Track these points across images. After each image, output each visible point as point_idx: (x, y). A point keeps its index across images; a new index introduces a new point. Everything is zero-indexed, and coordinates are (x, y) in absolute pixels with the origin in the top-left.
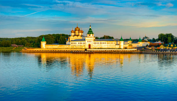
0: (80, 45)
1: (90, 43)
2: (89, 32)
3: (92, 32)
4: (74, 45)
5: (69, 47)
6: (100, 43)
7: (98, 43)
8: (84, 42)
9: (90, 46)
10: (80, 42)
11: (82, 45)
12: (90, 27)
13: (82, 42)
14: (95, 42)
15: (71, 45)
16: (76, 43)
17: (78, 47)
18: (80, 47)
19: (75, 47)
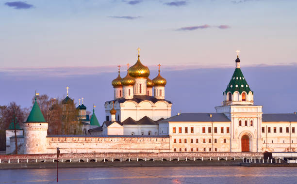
0: (207, 136)
1: (249, 130)
2: (233, 82)
3: (244, 82)
4: (184, 136)
5: (166, 146)
6: (284, 130)
7: (278, 130)
8: (225, 125)
9: (246, 139)
10: (207, 125)
11: (218, 136)
12: (239, 65)
13: (219, 125)
14: (266, 125)
15: (173, 137)
16: (192, 129)
17: (201, 146)
18: (207, 146)
19: (188, 146)
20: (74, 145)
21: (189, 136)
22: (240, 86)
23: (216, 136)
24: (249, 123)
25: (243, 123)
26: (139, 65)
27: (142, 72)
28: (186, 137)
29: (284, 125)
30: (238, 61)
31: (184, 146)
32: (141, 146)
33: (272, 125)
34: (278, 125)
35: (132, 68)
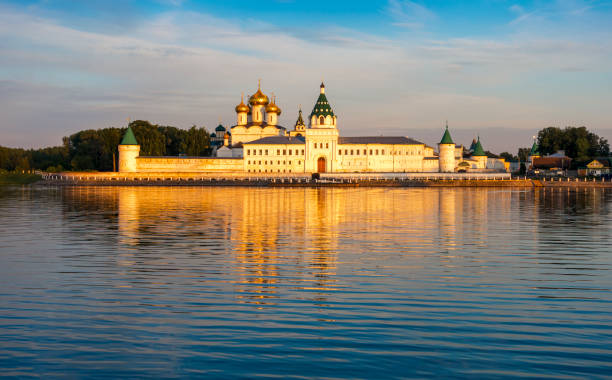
0: (282, 158)
1: (325, 153)
2: (317, 106)
3: (328, 107)
4: (258, 158)
5: (239, 167)
6: (362, 152)
7: (355, 152)
8: (300, 147)
9: (322, 160)
10: (281, 147)
11: (293, 158)
12: (323, 91)
13: (294, 147)
14: (344, 147)
15: (247, 159)
16: (267, 151)
17: (275, 167)
18: (282, 167)
19: (263, 168)
21: (263, 158)
22: (324, 110)
23: (290, 158)
24: (324, 146)
25: (318, 146)
26: (260, 95)
27: (261, 100)
28: (260, 159)
29: (361, 147)
30: (322, 86)
31: (257, 167)
32: (217, 167)
33: (349, 147)
34: (355, 147)
35: (252, 98)
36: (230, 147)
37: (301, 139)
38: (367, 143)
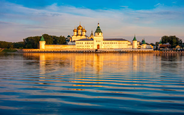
0: (87, 45)
1: (99, 43)
2: (97, 30)
5: (74, 48)
6: (110, 43)
8: (92, 42)
9: (98, 46)
10: (87, 42)
12: (99, 25)
13: (90, 42)
14: (105, 42)
15: (76, 45)
16: (82, 43)
17: (85, 48)
18: (87, 47)
19: (81, 48)
20: (51, 47)
21: (81, 45)
22: (99, 31)
23: (89, 45)
24: (99, 41)
25: (97, 41)
26: (80, 26)
27: (81, 28)
28: (80, 45)
29: (110, 42)
30: (98, 24)
31: (80, 48)
32: (68, 48)
33: (106, 42)
34: (108, 42)
35: (78, 27)
36: (72, 42)
37: (92, 39)
38: (111, 40)
